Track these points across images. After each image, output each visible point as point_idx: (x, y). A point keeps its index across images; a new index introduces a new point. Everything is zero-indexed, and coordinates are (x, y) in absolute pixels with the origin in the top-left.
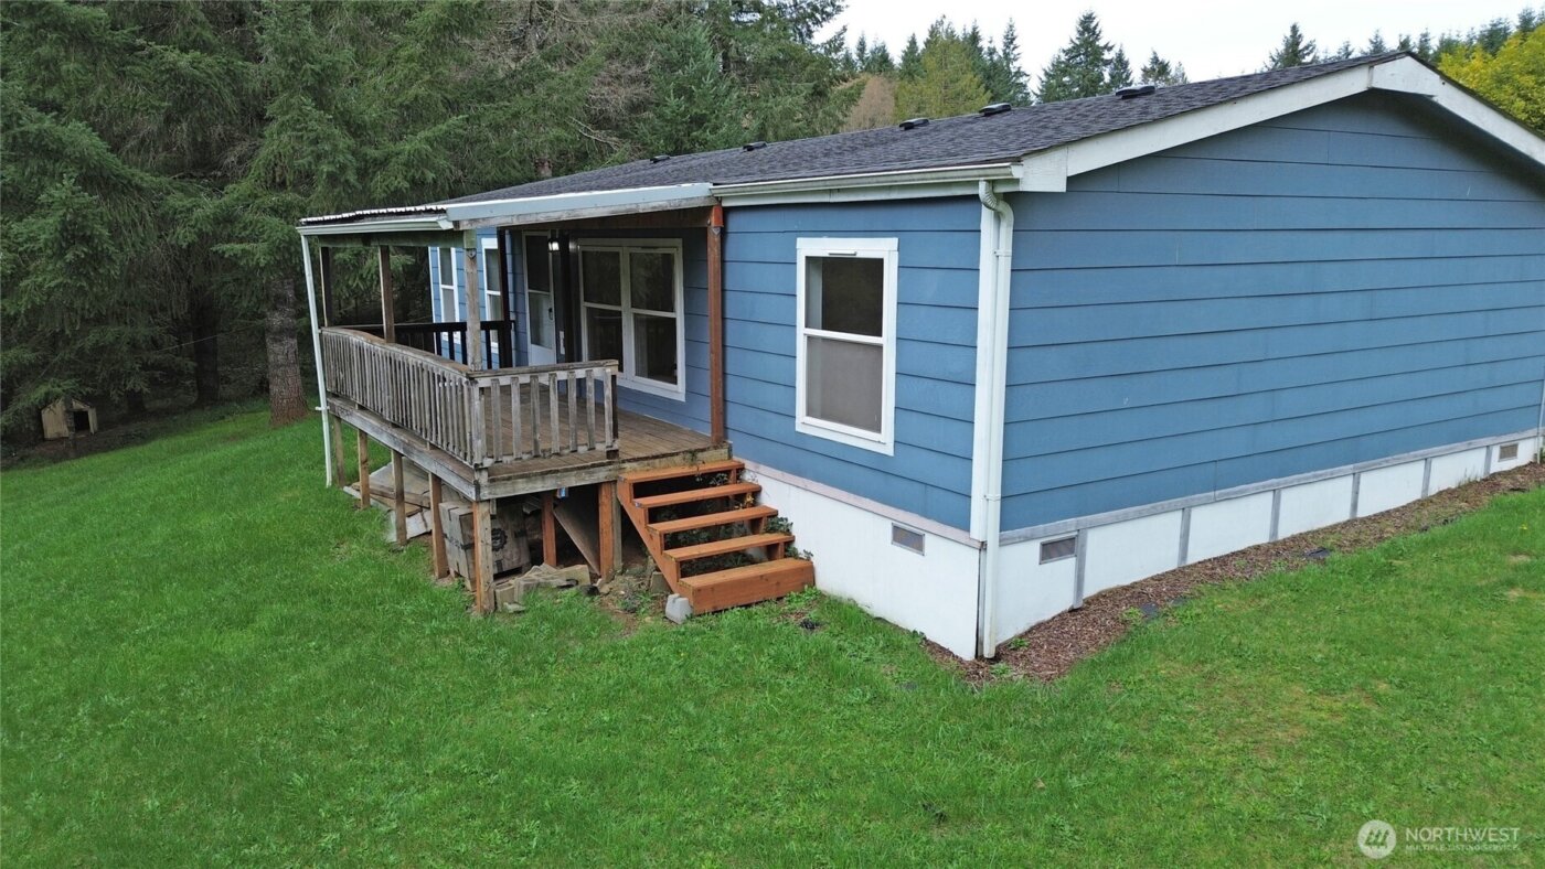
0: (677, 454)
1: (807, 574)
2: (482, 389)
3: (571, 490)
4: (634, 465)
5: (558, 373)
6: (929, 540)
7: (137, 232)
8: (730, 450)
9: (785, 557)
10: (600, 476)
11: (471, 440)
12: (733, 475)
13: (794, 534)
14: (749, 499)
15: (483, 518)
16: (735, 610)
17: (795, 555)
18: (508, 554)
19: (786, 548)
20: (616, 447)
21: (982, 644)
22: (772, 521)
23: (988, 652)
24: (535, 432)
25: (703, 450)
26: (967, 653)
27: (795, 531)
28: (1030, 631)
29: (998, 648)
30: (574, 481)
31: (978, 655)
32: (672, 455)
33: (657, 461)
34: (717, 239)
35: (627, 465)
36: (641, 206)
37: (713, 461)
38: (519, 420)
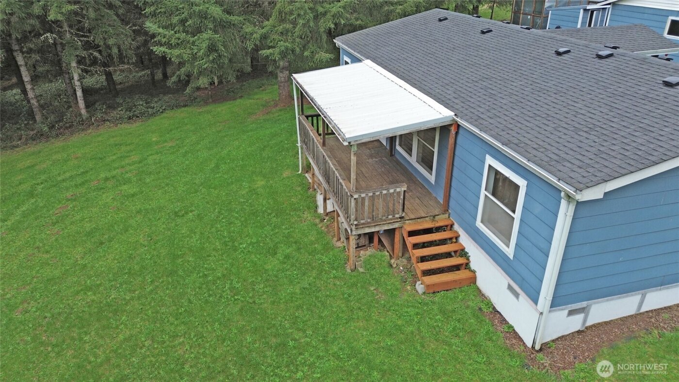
0: (427, 217)
1: (473, 280)
2: (355, 199)
3: (385, 231)
4: (410, 221)
5: (383, 191)
6: (521, 298)
7: (233, 43)
8: (449, 215)
9: (466, 269)
10: (396, 225)
11: (350, 215)
12: (449, 227)
13: (470, 260)
14: (454, 240)
15: (353, 240)
16: (442, 292)
17: (469, 269)
18: (361, 241)
19: (467, 266)
20: (403, 215)
21: (535, 343)
22: (463, 253)
23: (537, 347)
24: (373, 212)
25: (438, 215)
26: (529, 344)
27: (471, 259)
28: (557, 339)
29: (542, 345)
30: (386, 228)
31: (533, 347)
32: (425, 217)
33: (419, 220)
34: (454, 136)
35: (407, 222)
36: (423, 128)
37: (441, 221)
38: (367, 208)
